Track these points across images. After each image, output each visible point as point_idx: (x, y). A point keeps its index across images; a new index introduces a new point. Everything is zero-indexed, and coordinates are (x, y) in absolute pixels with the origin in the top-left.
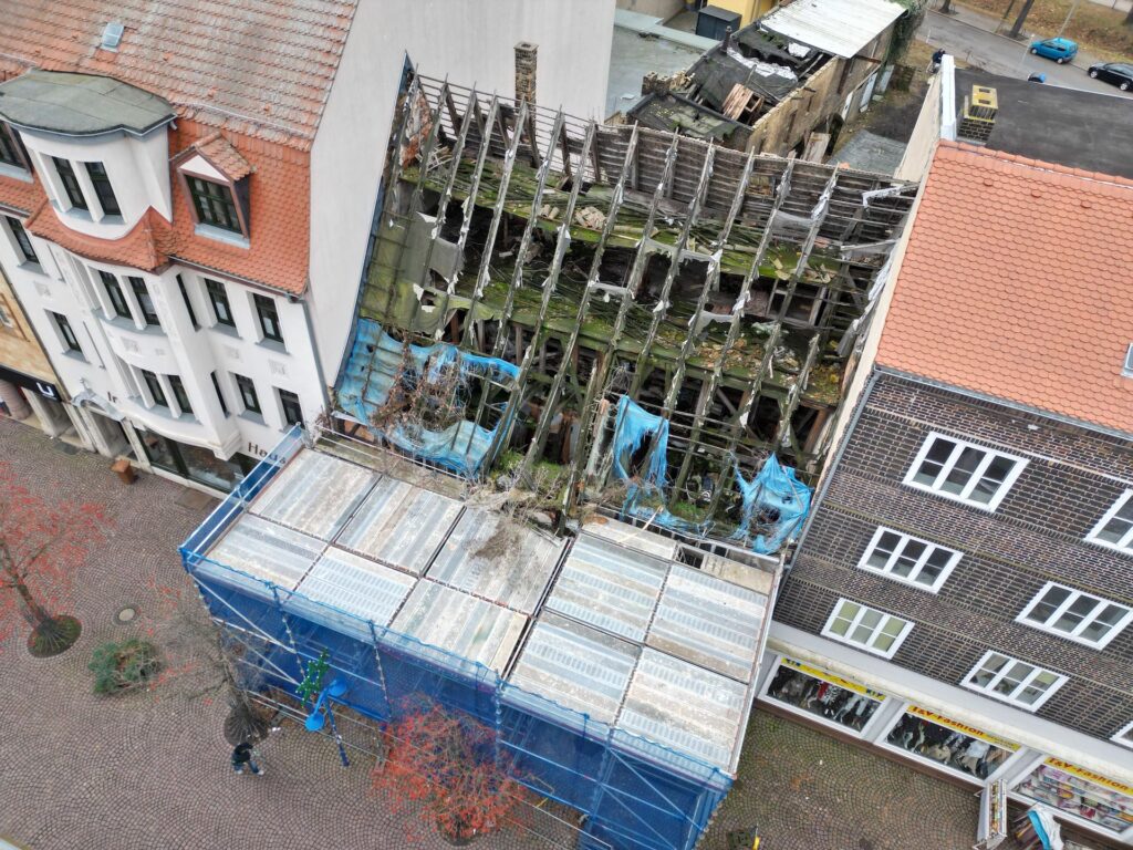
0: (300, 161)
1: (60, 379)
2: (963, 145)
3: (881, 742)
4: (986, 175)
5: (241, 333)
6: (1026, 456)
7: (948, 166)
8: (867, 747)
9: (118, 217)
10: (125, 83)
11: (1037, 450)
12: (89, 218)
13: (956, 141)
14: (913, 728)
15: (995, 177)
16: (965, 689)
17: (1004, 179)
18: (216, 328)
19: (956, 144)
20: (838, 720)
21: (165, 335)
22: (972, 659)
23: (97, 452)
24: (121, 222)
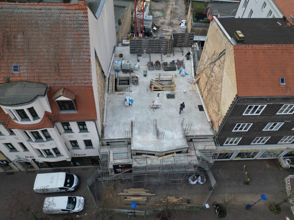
0: (90, 89)
1: (7, 158)
2: (239, 45)
3: (234, 159)
4: (245, 51)
5: (73, 131)
6: (266, 104)
7: (237, 50)
8: (231, 161)
9: (37, 117)
10: (26, 81)
11: (269, 103)
12: (30, 120)
13: (237, 44)
14: (240, 155)
15: (247, 51)
16: (251, 145)
17: (248, 50)
18: (65, 132)
19: (237, 45)
20: (225, 158)
21: (53, 139)
22: (253, 140)
23: (20, 170)
24: (39, 118)
